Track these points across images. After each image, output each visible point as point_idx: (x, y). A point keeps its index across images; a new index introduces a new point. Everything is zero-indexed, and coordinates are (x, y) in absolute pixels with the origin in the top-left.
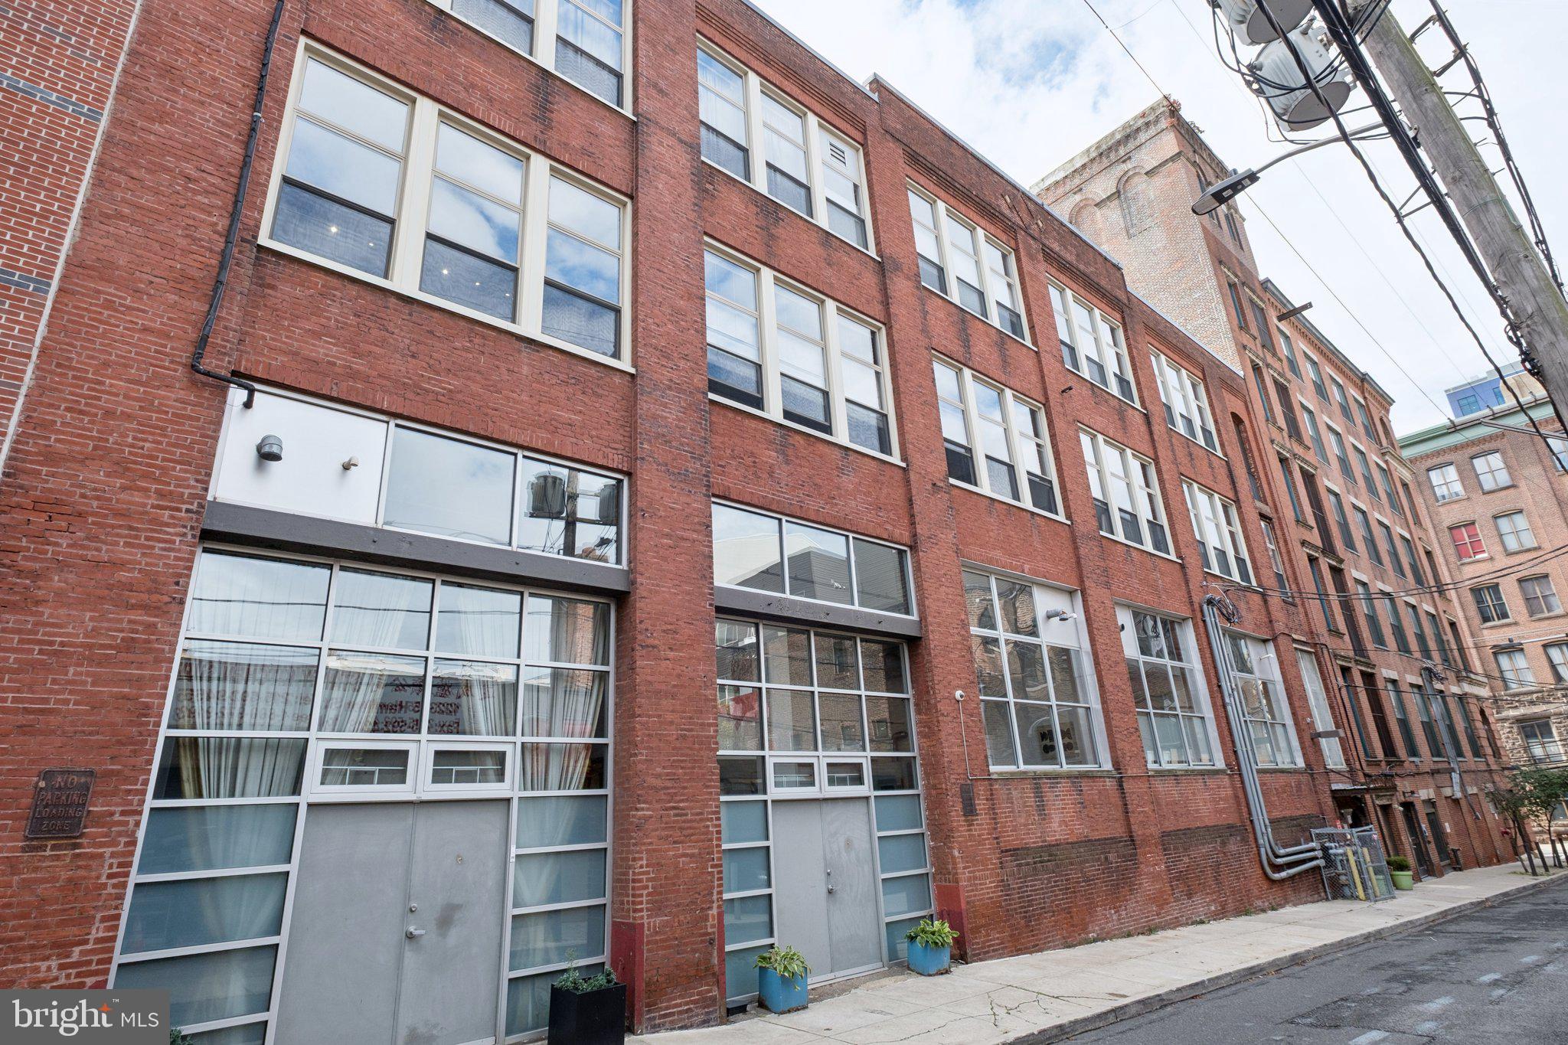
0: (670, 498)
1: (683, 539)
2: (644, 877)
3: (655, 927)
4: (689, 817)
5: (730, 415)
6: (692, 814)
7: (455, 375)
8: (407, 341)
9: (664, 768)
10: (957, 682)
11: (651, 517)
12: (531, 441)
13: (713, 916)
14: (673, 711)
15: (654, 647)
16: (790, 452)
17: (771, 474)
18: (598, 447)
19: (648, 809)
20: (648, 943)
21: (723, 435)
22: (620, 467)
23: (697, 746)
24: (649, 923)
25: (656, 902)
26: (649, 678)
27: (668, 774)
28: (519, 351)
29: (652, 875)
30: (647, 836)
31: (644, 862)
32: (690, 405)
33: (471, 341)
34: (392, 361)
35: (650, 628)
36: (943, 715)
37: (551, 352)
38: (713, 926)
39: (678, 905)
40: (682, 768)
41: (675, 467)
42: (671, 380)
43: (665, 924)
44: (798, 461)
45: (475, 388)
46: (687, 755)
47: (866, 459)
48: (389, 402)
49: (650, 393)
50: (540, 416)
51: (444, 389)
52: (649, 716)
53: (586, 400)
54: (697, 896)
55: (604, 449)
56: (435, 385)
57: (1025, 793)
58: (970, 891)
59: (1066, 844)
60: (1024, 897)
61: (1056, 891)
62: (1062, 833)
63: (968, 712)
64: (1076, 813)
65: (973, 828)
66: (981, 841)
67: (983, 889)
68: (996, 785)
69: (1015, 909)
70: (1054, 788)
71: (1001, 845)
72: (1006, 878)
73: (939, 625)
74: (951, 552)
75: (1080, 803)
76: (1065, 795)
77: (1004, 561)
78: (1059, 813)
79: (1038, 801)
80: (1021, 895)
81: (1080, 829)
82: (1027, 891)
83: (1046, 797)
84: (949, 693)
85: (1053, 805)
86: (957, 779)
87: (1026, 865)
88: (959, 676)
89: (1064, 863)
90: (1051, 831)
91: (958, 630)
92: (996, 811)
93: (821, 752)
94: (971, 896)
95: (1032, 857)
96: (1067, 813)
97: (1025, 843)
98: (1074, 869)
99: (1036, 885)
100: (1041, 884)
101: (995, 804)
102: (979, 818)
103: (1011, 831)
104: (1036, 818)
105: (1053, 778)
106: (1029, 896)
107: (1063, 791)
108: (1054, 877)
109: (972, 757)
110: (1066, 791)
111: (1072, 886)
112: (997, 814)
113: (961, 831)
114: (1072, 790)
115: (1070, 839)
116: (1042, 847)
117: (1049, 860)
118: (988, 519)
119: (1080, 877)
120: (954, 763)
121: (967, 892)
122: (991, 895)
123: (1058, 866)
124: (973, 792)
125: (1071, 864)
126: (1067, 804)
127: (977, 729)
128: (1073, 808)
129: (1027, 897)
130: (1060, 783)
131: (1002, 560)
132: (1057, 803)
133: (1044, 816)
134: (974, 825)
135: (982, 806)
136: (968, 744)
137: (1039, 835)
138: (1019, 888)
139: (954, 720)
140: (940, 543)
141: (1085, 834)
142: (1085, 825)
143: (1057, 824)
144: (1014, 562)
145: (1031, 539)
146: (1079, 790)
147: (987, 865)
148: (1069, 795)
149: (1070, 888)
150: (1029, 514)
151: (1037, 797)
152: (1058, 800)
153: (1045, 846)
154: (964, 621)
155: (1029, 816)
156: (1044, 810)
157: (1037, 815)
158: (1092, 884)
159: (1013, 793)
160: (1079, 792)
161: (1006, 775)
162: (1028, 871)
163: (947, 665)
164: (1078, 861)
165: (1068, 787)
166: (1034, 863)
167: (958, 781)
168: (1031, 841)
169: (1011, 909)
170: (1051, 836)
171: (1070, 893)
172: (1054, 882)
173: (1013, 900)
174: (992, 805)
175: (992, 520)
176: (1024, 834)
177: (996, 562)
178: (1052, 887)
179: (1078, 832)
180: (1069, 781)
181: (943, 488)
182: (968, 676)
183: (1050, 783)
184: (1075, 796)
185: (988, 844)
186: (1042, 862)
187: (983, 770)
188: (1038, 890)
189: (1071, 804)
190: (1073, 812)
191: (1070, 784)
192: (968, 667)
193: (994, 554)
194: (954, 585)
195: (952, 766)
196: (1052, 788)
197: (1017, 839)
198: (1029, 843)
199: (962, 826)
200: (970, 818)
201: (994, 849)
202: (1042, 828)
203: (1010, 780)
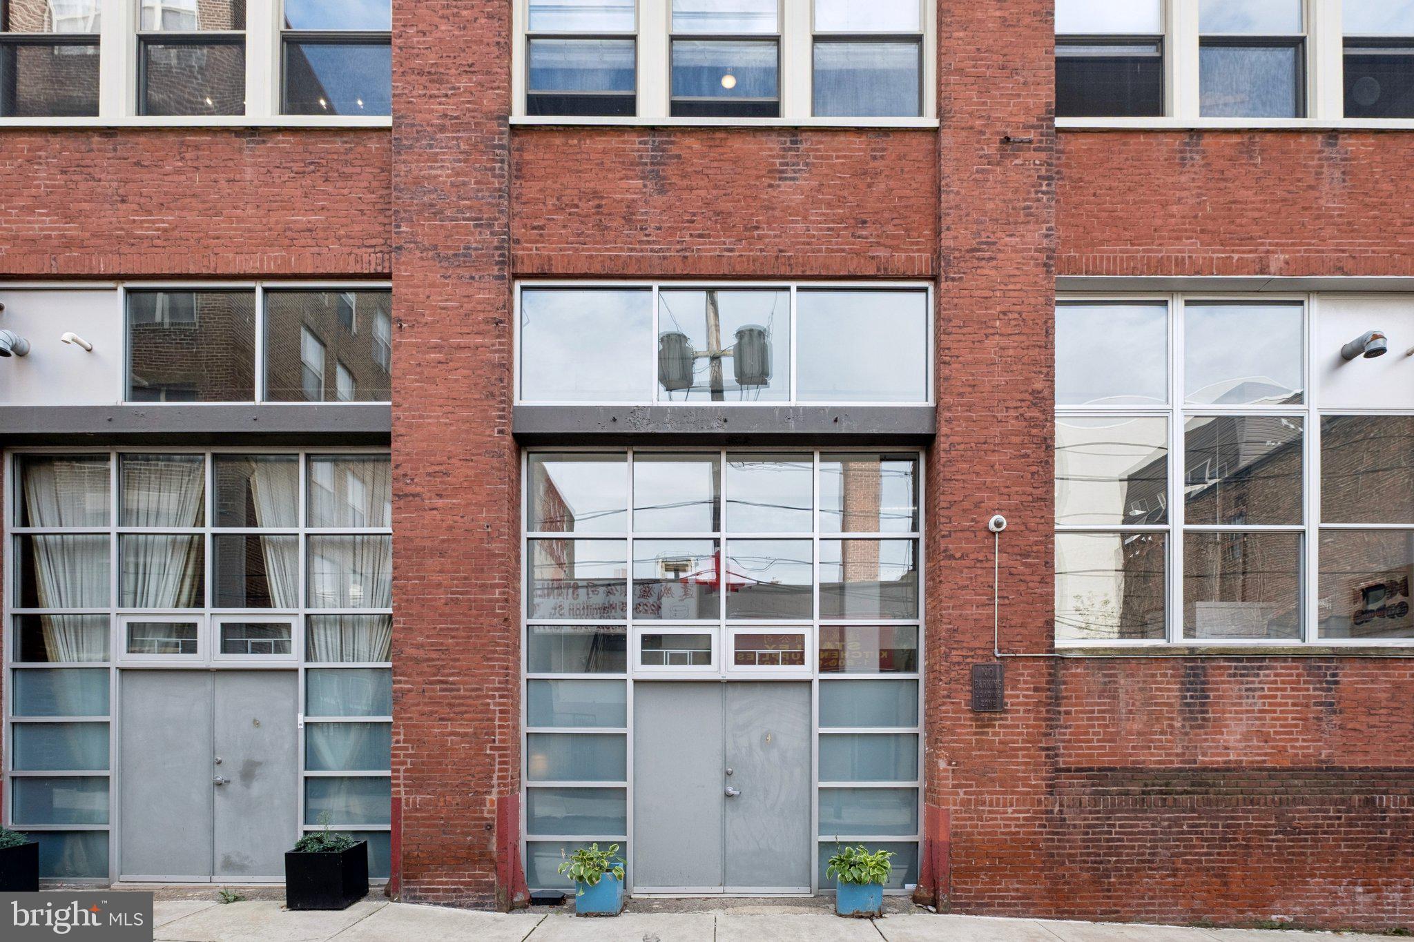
0: (440, 294)
1: (460, 348)
2: (402, 753)
3: (414, 803)
4: (462, 692)
5: (558, 140)
6: (465, 690)
7: (168, 208)
8: (115, 184)
9: (428, 637)
10: (994, 503)
11: (412, 327)
12: (262, 265)
13: (492, 802)
14: (441, 572)
15: (414, 496)
16: (671, 171)
17: (628, 219)
18: (348, 249)
19: (406, 682)
20: (406, 818)
21: (541, 179)
22: (379, 269)
23: (474, 612)
24: (407, 800)
25: (417, 778)
26: (408, 533)
27: (432, 644)
28: (240, 150)
29: (411, 751)
30: (406, 711)
31: (402, 737)
32: (475, 145)
33: (182, 158)
34: (102, 213)
35: (409, 472)
36: (952, 557)
37: (280, 137)
38: (490, 812)
39: (445, 785)
40: (453, 637)
41: (449, 247)
42: (445, 115)
43: (428, 803)
44: (685, 183)
45: (192, 217)
46: (460, 623)
47: (842, 138)
48: (105, 264)
49: (411, 147)
50: (270, 229)
51: (158, 229)
52: (408, 579)
53: (330, 189)
54: (470, 778)
55: (356, 251)
56: (148, 229)
57: (1156, 683)
58: (964, 819)
59: (1253, 770)
60: (1099, 840)
61: (1191, 840)
62: (1248, 751)
63: (1016, 550)
64: (1306, 719)
65: (990, 730)
66: (1006, 751)
67: (996, 819)
68: (1077, 667)
69: (1070, 855)
70: (1247, 675)
71: (1060, 759)
72: (1057, 809)
73: (970, 407)
74: (1030, 267)
75: (1321, 704)
76: (1277, 689)
77: (1204, 258)
78: (1248, 719)
79: (1192, 697)
80: (1090, 836)
81: (1308, 748)
82: (1110, 833)
83: (1218, 690)
84: (973, 520)
85: (1234, 704)
86: (967, 657)
87: (1120, 793)
88: (1006, 491)
89: (1230, 800)
90: (1217, 747)
91: (1021, 411)
92: (1062, 709)
93: (723, 620)
94: (965, 826)
95: (1141, 783)
96: (1273, 719)
97: (1133, 762)
98: (1258, 811)
99: (1137, 826)
100: (1153, 826)
101: (1066, 698)
102: (1009, 716)
103: (1098, 741)
104: (1178, 724)
105: (1249, 660)
106: (1112, 840)
107: (1275, 682)
108: (1192, 818)
109: (1013, 623)
110: (1283, 682)
111: (1240, 837)
112: (1067, 713)
113: (960, 734)
114: (1305, 682)
115: (1271, 763)
116: (1180, 770)
117: (1187, 793)
118: (1170, 179)
119: (1270, 826)
120: (963, 633)
121: (957, 819)
122: (1013, 829)
123: (1209, 802)
124: (1002, 677)
125: (1252, 802)
126: (1280, 705)
127: (1037, 578)
128: (1297, 712)
129: (1108, 840)
130: (1267, 668)
131: (1199, 257)
132: (1250, 701)
133: (1200, 722)
134: (994, 726)
135: (1021, 699)
136: (1007, 601)
137: (1179, 751)
138: (1089, 826)
139: (978, 565)
140: (1000, 256)
141: (1323, 757)
142: (1326, 742)
143: (1238, 737)
144: (1236, 256)
145: (1312, 194)
146: (1327, 682)
147: (1014, 787)
148: (1293, 689)
149: (1235, 839)
150: (1320, 138)
151: (1188, 690)
152: (1254, 697)
153: (1190, 769)
154: (1039, 392)
155: (1157, 719)
156: (1203, 712)
157: (1179, 719)
158: (1306, 840)
159: (1122, 682)
160: (1325, 685)
161: (1108, 652)
162: (1120, 803)
163: (978, 474)
164: (1273, 799)
165: (1291, 675)
166: (1144, 793)
167: (969, 660)
168: (1152, 758)
169: (1058, 855)
170: (1213, 755)
171: (1232, 847)
172: (1190, 826)
173: (1068, 841)
174: (1047, 697)
175: (1183, 179)
176: (1134, 748)
177: (1177, 265)
178: (1182, 833)
179: (1300, 752)
180: (1300, 665)
181: (1030, 142)
182: (1030, 490)
183: (1236, 668)
184: (1311, 692)
185: (1024, 756)
186: (1166, 794)
187: (1037, 644)
188: (1139, 833)
189: (1294, 705)
190: (1293, 719)
191: (1300, 671)
192: (1033, 474)
193: (1171, 250)
194: (1026, 330)
195: (959, 637)
196: (1242, 675)
197: (1114, 755)
198: (1144, 762)
199: (964, 726)
200: (987, 715)
201: (1037, 764)
202: (1190, 741)
203: (1118, 661)
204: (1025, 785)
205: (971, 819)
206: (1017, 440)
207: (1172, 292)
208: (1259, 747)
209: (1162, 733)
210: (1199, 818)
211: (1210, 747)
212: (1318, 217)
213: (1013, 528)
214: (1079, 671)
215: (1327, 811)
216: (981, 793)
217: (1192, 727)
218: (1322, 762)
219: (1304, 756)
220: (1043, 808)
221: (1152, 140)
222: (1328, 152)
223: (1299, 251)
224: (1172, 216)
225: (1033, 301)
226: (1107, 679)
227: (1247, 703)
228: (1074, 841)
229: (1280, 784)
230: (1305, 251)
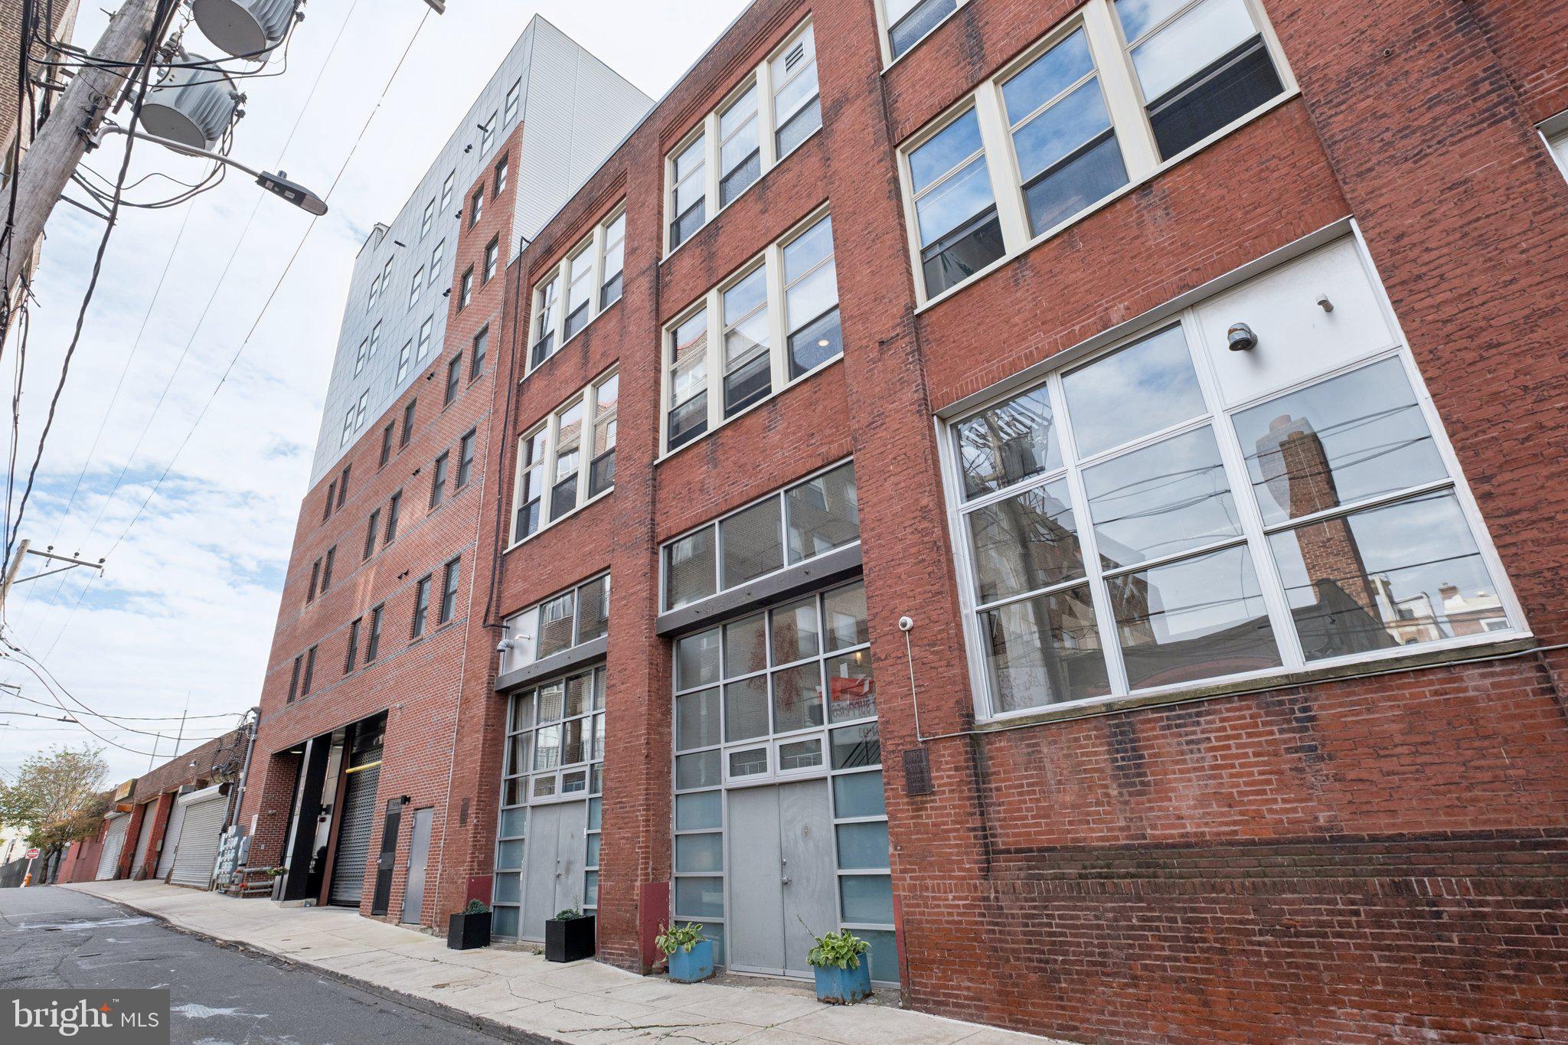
0: (626, 568)
1: (632, 594)
2: (604, 853)
3: (607, 888)
4: (627, 809)
5: (674, 462)
6: (629, 807)
7: (551, 563)
8: (538, 559)
9: (615, 773)
10: (900, 607)
11: (616, 590)
13: (638, 887)
14: (622, 730)
15: (614, 686)
16: (719, 453)
17: (702, 489)
19: (606, 804)
20: (604, 899)
21: (669, 485)
23: (633, 753)
24: (604, 886)
25: (608, 871)
26: (611, 709)
27: (617, 778)
28: (572, 525)
29: (607, 851)
30: (606, 824)
31: (604, 842)
32: (640, 484)
33: (556, 538)
34: (534, 574)
35: (612, 672)
38: (636, 895)
39: (619, 875)
40: (625, 772)
41: (630, 542)
42: (631, 475)
43: (612, 888)
44: (726, 456)
46: (628, 762)
48: (533, 597)
49: (619, 496)
50: (578, 558)
51: (547, 574)
54: (629, 870)
57: (1081, 747)
58: (913, 906)
59: (1222, 844)
60: (1040, 934)
61: (1146, 938)
62: (1209, 819)
63: (926, 642)
64: (1280, 772)
65: (923, 813)
66: (939, 833)
67: (938, 906)
68: (1000, 741)
69: (1014, 951)
70: (1185, 725)
71: (999, 840)
72: (993, 896)
73: (879, 536)
74: (910, 418)
75: (1297, 750)
76: (1228, 738)
77: (1049, 343)
78: (1199, 778)
79: (1123, 759)
80: (1030, 929)
81: (1294, 810)
82: (1050, 925)
83: (1152, 747)
84: (891, 625)
85: (1177, 762)
86: (899, 745)
87: (1055, 877)
88: (911, 594)
89: (1184, 885)
90: (1167, 817)
91: (914, 526)
92: (993, 786)
93: (771, 736)
94: (914, 913)
95: (1080, 866)
96: (1232, 776)
97: (1074, 840)
98: (1226, 901)
99: (1078, 917)
100: (1097, 918)
101: (994, 773)
102: (937, 797)
103: (1033, 817)
104: (1114, 792)
105: (1182, 706)
106: (1053, 934)
107: (1224, 729)
108: (1141, 909)
109: (930, 707)
110: (1233, 728)
111: (1211, 937)
112: (998, 789)
113: (901, 819)
114: (1264, 724)
115: (1246, 834)
116: (1127, 847)
117: (1133, 876)
118: (1010, 300)
119: (1249, 922)
120: (894, 724)
121: (908, 906)
122: (956, 918)
123: (1157, 888)
124: (928, 761)
125: (1214, 888)
126: (1237, 756)
127: (944, 663)
128: (1264, 763)
129: (1051, 934)
130: (1208, 713)
131: (1045, 345)
132: (1196, 756)
133: (1139, 787)
134: (926, 809)
135: (946, 780)
136: (923, 689)
137: (1122, 824)
138: (1027, 916)
139: (899, 661)
140: (887, 420)
141: (1322, 822)
142: (1320, 801)
143: (1192, 803)
144: (1077, 328)
145: (1137, 242)
146: (1297, 720)
147: (951, 871)
148: (1249, 735)
149: (1204, 940)
150: (1134, 196)
151: (1117, 751)
152: (1199, 750)
153: (1140, 846)
154: (926, 507)
155: (1090, 788)
156: (1140, 775)
157: (1114, 786)
158: (1311, 945)
159: (1045, 750)
160: (1295, 724)
161: (1024, 721)
162: (1055, 889)
163: (890, 586)
164: (1243, 884)
165: (1244, 717)
166: (1081, 876)
167: (900, 747)
168: (1094, 835)
169: (1002, 949)
170: (1165, 827)
171: (1202, 950)
172: (1142, 919)
173: (1009, 934)
174: (967, 776)
175: (1019, 294)
176: (1071, 823)
177: (1027, 359)
178: (1132, 928)
179: (1284, 817)
180: (1252, 703)
181: (898, 335)
182: (928, 588)
183: (1168, 718)
184: (1277, 736)
185: (955, 838)
186: (1106, 878)
187: (952, 724)
188: (1083, 926)
189: (1256, 755)
190: (1261, 773)
191: (1254, 710)
192: (929, 574)
193: (1021, 350)
194: (911, 464)
195: (891, 728)
196: (1178, 726)
197: (1051, 832)
198: (1085, 839)
199: (902, 811)
200: (919, 798)
201: (967, 846)
202: (1132, 811)
203: (1038, 729)
204: (961, 869)
205: (918, 906)
206: (913, 550)
207: (1046, 374)
208: (1223, 814)
209: (1098, 804)
210: (1152, 910)
211: (1159, 817)
212: (1150, 256)
213: (919, 623)
214: (1002, 744)
215: (1334, 902)
216: (924, 878)
217: (1131, 794)
218: (1321, 829)
219: (1291, 822)
220: (980, 894)
221: (990, 281)
222: (1144, 202)
223: (1138, 293)
224: (1017, 325)
225: (913, 441)
226: (1030, 750)
227: (1191, 759)
228: (1015, 933)
229: (1255, 863)
230: (1143, 290)
